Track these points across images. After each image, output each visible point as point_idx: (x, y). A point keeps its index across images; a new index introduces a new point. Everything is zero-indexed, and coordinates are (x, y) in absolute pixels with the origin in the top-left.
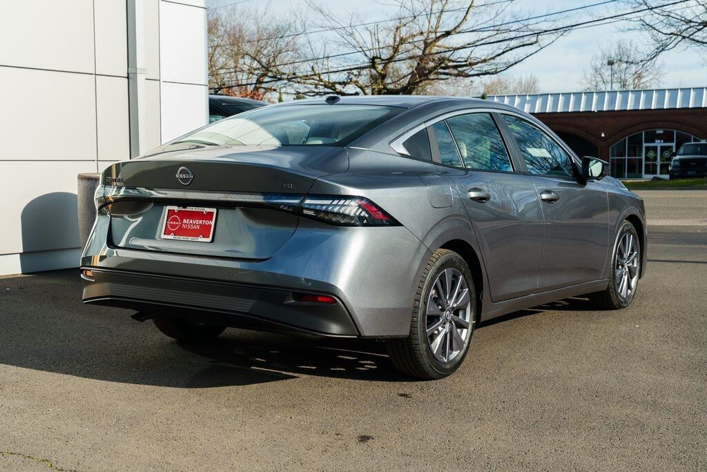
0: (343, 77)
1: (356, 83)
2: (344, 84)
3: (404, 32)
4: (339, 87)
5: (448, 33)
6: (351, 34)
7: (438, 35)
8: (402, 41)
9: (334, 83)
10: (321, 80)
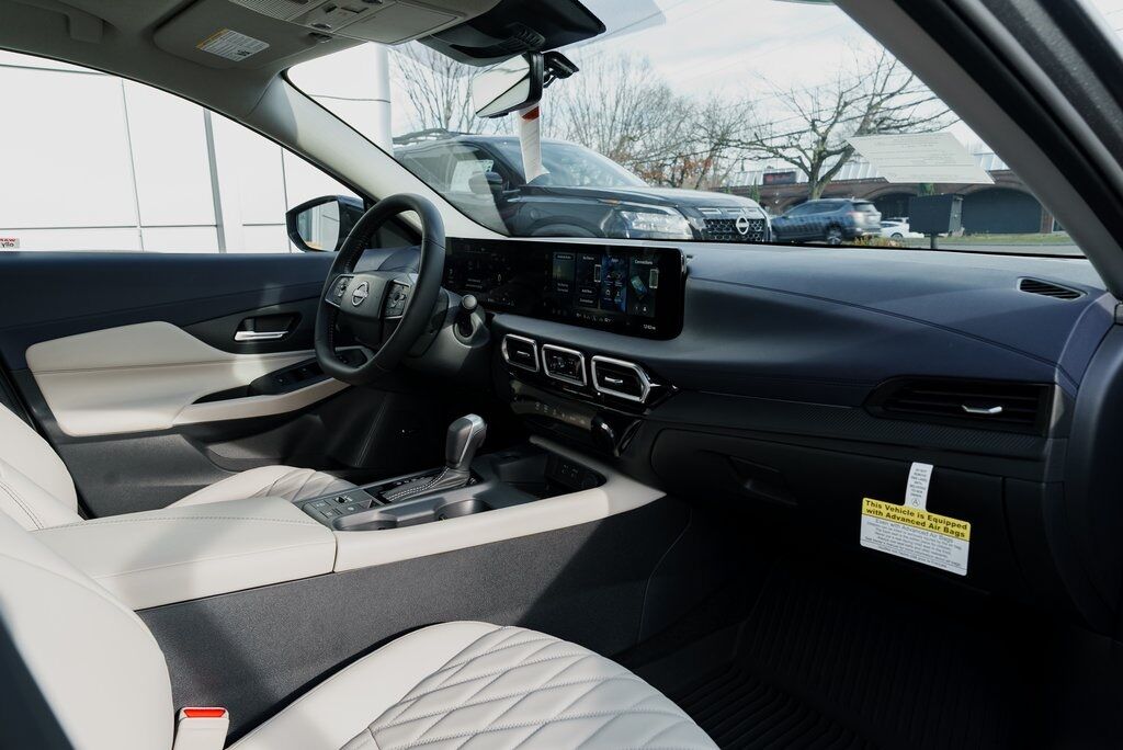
0: (784, 141)
1: (798, 147)
2: (784, 147)
3: (847, 97)
4: (780, 150)
5: (892, 95)
6: (793, 100)
7: (883, 97)
8: (846, 104)
9: (777, 147)
10: (764, 145)
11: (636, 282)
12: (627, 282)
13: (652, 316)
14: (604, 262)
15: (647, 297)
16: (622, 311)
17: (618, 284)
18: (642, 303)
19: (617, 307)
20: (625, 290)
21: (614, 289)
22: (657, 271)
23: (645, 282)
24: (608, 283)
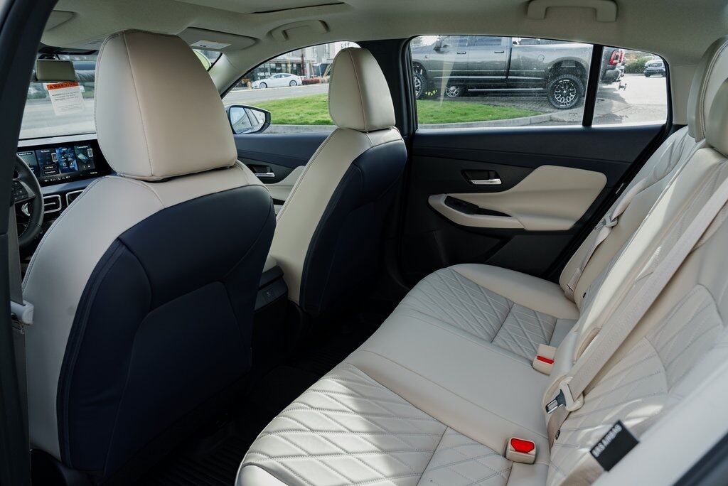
11: (81, 156)
12: (75, 157)
13: (94, 168)
14: (57, 151)
15: (88, 161)
16: (75, 170)
17: (69, 159)
18: (86, 164)
19: (73, 169)
20: (75, 162)
21: (68, 163)
22: (91, 149)
23: (86, 154)
24: (64, 160)
